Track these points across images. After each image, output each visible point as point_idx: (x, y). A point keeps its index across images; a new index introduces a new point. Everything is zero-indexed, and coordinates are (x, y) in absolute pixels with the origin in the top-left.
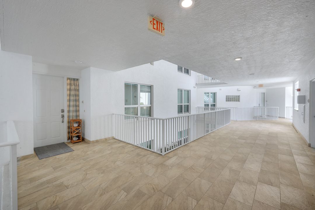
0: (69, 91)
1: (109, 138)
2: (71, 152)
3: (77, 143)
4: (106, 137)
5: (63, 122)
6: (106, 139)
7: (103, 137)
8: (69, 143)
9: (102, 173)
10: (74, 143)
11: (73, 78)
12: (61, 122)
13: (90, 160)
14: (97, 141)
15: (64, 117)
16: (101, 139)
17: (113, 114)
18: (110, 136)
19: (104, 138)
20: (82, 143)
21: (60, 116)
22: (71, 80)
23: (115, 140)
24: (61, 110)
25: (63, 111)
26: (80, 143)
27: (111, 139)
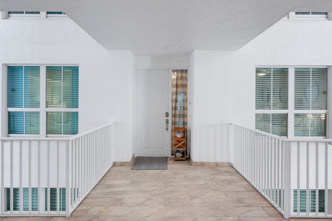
0: (175, 88)
1: (223, 163)
2: (161, 170)
3: (179, 162)
4: (217, 161)
5: (167, 130)
6: (217, 164)
7: (212, 160)
8: (171, 159)
9: (165, 205)
10: (176, 160)
11: (181, 70)
12: (165, 129)
13: (170, 185)
14: (202, 165)
15: (168, 123)
16: (209, 161)
17: (231, 124)
18: (225, 160)
19: (214, 162)
20: (185, 162)
21: (165, 121)
22: (179, 72)
23: (232, 169)
24: (165, 114)
25: (167, 115)
26: (182, 162)
27: (226, 166)
